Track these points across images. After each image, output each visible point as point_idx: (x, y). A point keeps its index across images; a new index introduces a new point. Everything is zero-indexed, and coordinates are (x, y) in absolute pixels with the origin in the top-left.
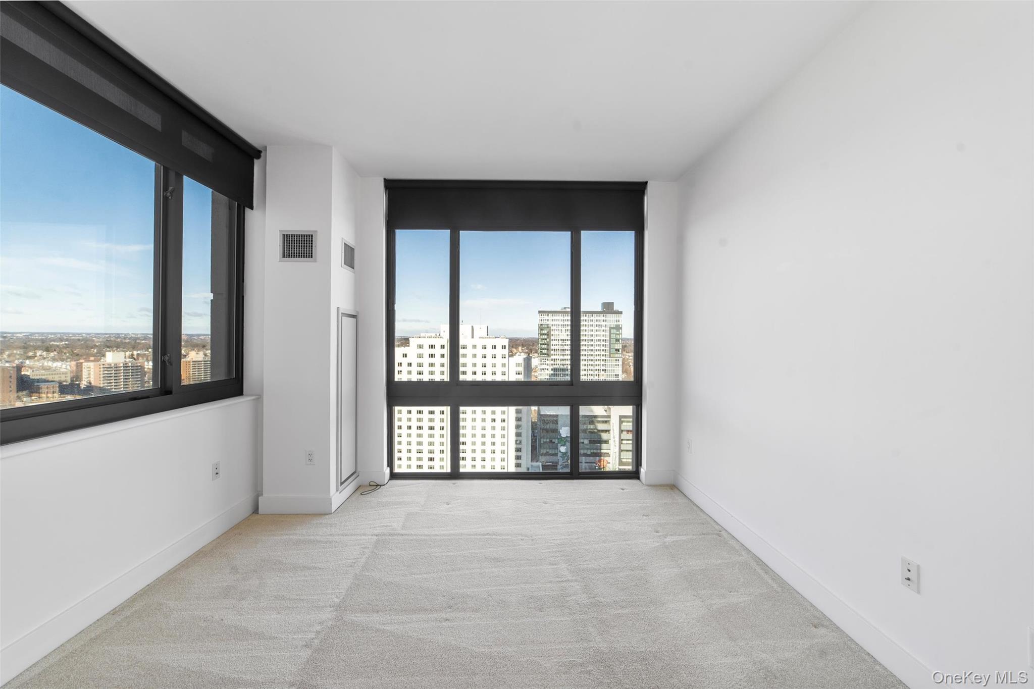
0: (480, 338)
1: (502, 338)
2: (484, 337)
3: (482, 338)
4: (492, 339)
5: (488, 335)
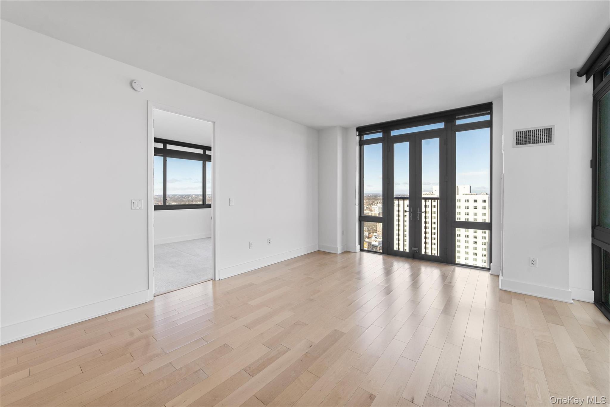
0: (463, 194)
1: (482, 194)
2: (467, 193)
3: (465, 194)
4: (474, 195)
5: (470, 192)
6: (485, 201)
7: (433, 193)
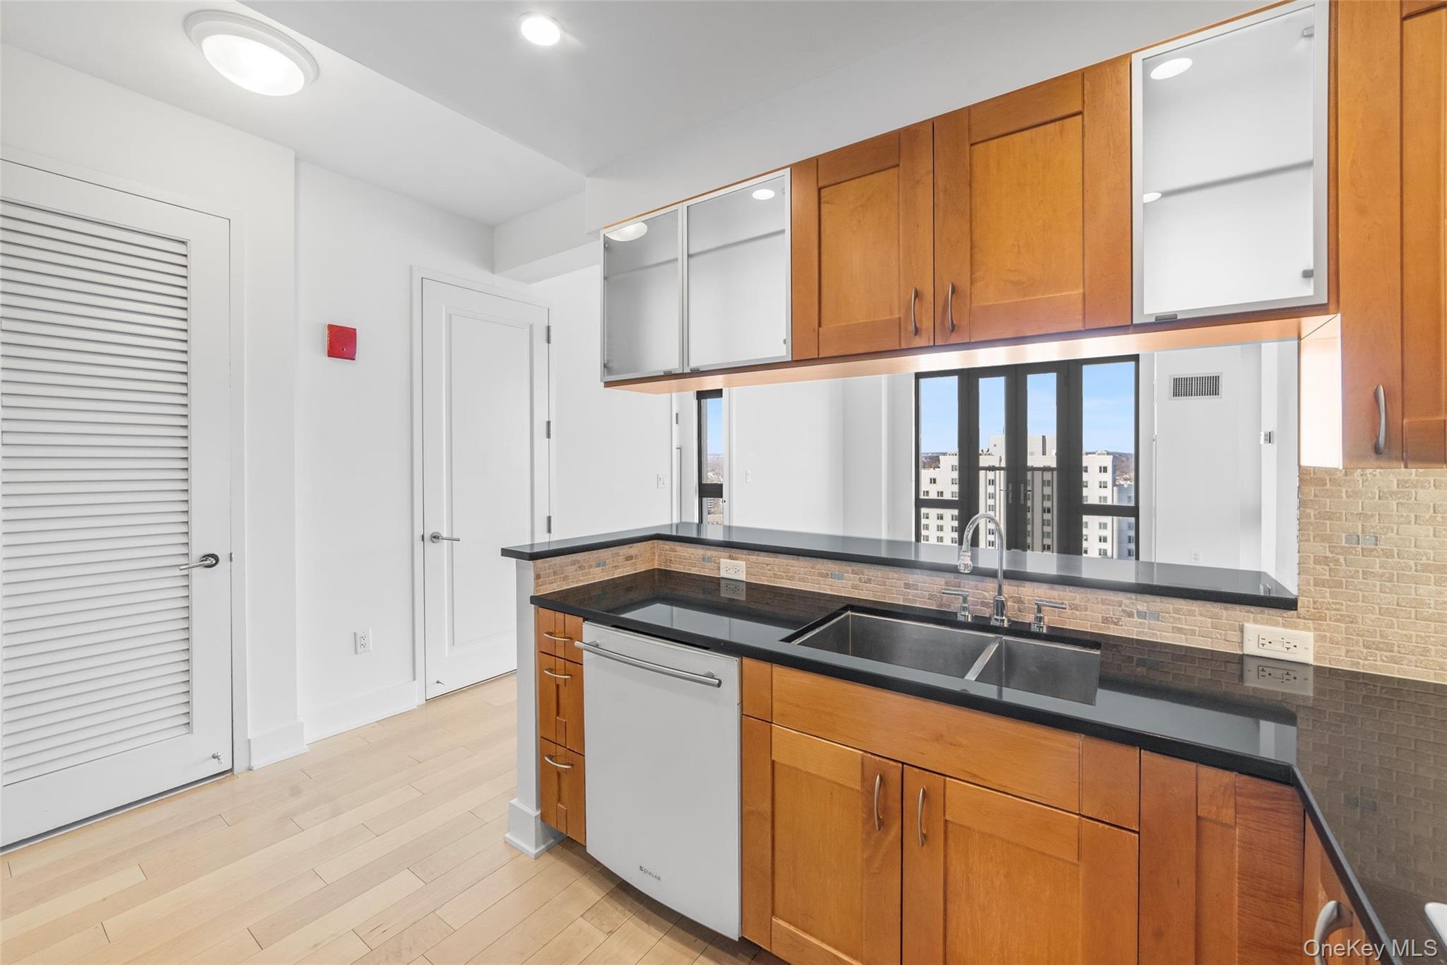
6: (1105, 470)
7: (988, 451)
